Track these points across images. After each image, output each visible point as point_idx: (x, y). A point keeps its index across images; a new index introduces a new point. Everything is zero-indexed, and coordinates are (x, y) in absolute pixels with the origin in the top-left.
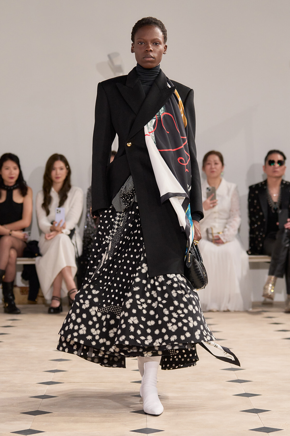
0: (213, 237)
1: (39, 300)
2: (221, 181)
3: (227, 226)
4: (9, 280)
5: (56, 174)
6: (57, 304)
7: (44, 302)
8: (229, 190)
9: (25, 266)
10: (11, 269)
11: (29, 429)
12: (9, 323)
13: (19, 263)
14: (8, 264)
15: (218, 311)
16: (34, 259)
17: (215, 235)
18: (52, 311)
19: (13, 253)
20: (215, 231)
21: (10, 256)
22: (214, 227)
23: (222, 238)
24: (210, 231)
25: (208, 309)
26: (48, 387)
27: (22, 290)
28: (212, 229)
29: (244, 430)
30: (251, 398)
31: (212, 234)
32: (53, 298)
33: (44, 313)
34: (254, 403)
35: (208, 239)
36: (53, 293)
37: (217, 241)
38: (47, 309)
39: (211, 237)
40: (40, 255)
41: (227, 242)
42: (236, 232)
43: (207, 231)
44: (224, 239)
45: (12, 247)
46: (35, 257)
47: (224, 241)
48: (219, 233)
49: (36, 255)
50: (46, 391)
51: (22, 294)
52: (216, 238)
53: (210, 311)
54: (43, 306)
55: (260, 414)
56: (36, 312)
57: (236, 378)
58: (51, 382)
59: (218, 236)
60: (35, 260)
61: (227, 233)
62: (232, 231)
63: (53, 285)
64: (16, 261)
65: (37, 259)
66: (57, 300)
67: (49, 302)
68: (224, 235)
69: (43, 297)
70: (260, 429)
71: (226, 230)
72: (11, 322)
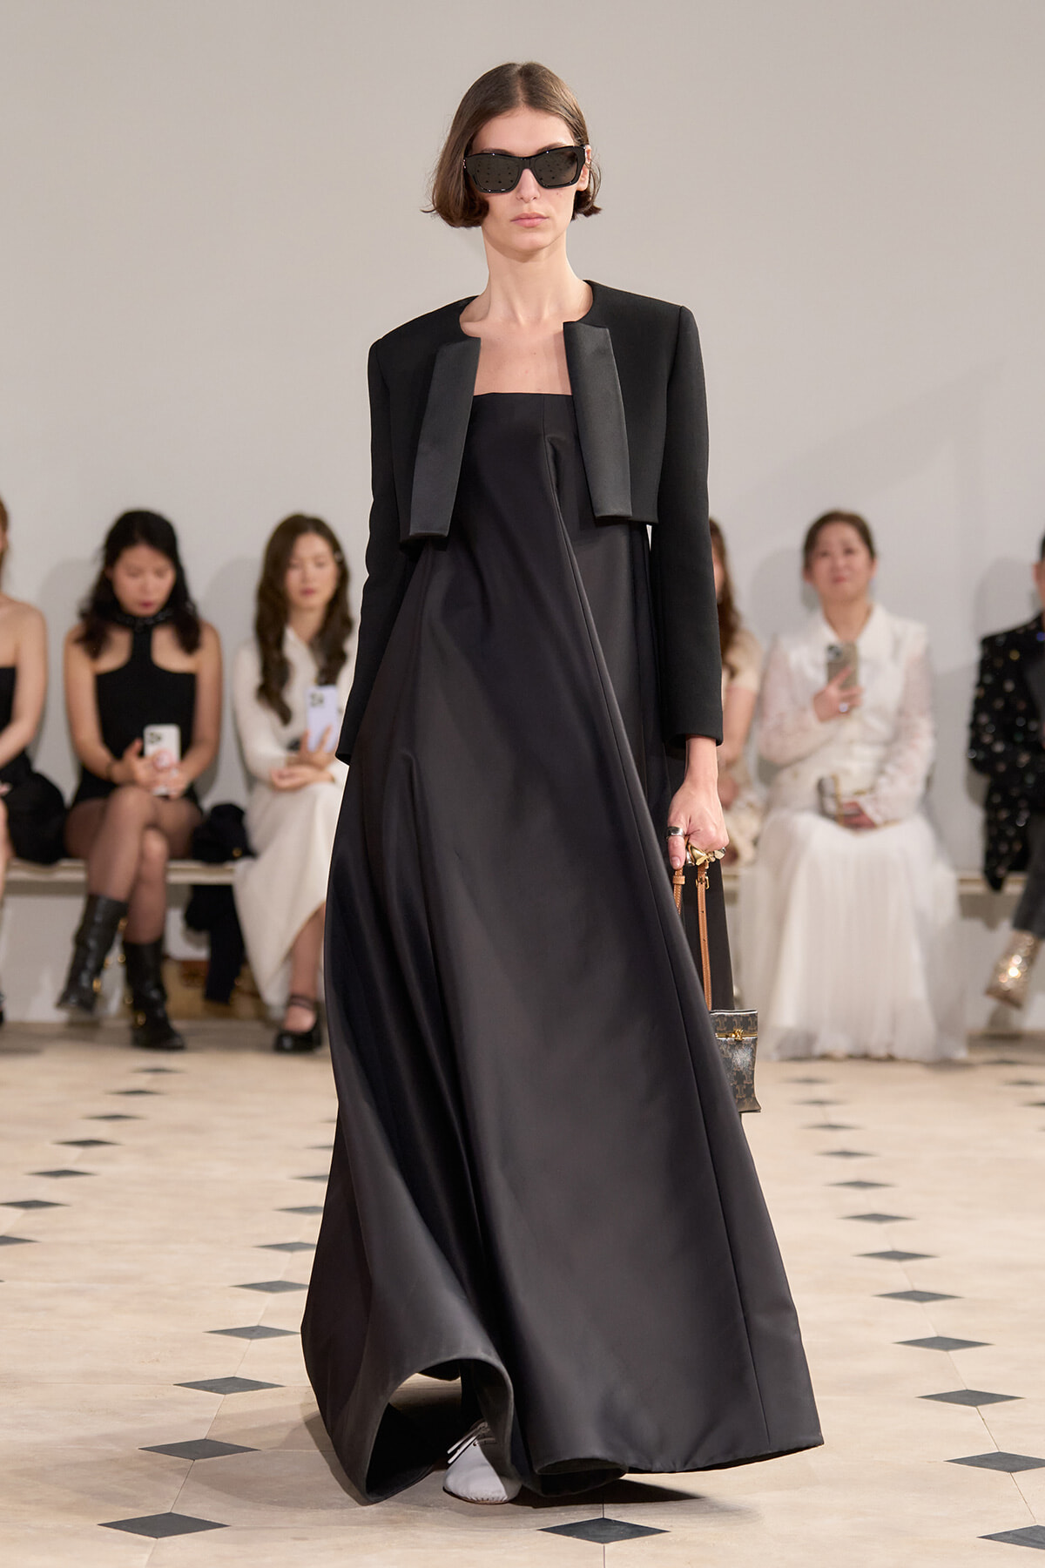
0: (840, 805)
1: (243, 1005)
2: (868, 613)
3: (890, 769)
4: (145, 935)
5: (304, 579)
6: (304, 1020)
7: (261, 1011)
8: (897, 644)
9: (197, 889)
10: (150, 899)
11: (205, 1440)
12: (142, 1081)
13: (175, 878)
14: (138, 881)
15: (851, 1057)
16: (229, 866)
17: (845, 800)
18: (287, 1043)
19: (156, 846)
20: (847, 788)
21: (142, 856)
22: (847, 772)
23: (870, 810)
24: (829, 788)
25: (818, 1049)
26: (269, 1298)
27: (189, 970)
28: (835, 779)
29: (930, 1462)
30: (955, 1354)
31: (835, 797)
32: (293, 1000)
33: (260, 1048)
34: (966, 1371)
35: (823, 813)
36: (292, 981)
37: (854, 820)
38: (270, 1037)
39: (831, 806)
40: (249, 853)
41: (887, 823)
42: (919, 788)
43: (820, 787)
44: (878, 811)
45: (153, 825)
46: (234, 859)
47: (877, 818)
48: (859, 793)
49: (236, 853)
50: (262, 1313)
51: (188, 986)
52: (849, 811)
53: (825, 1057)
54: (257, 1026)
55: (987, 1410)
56: (232, 1044)
57: (906, 1286)
58: (279, 1282)
59: (855, 804)
60: (231, 871)
61: (885, 788)
62: (905, 785)
63: (292, 955)
64: (166, 871)
65: (241, 866)
66: (303, 1006)
67: (277, 1013)
68: (876, 800)
69: (256, 995)
70: (987, 1459)
71: (883, 780)
72: (148, 1077)
